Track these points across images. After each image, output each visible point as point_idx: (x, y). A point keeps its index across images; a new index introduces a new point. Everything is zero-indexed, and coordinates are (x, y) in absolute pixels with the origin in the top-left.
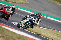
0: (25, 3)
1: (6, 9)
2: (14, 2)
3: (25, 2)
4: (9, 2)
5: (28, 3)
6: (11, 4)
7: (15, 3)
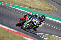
0: (53, 11)
1: (28, 17)
2: (39, 9)
3: (52, 9)
4: (34, 9)
5: (57, 10)
6: (36, 11)
7: (41, 10)
